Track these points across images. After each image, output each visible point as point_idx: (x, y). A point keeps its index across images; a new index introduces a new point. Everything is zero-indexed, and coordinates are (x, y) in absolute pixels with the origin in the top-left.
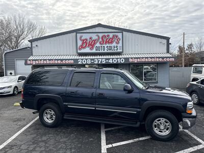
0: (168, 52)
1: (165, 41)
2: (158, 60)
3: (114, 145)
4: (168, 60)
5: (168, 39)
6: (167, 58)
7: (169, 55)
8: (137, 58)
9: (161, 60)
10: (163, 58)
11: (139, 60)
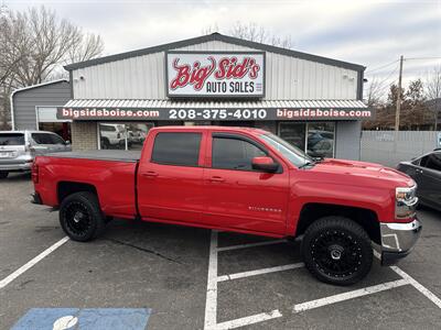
0: (360, 97)
2: (336, 113)
3: (233, 276)
4: (358, 114)
5: (360, 70)
6: (355, 109)
7: (360, 104)
8: (293, 109)
9: (342, 113)
10: (347, 110)
11: (296, 113)
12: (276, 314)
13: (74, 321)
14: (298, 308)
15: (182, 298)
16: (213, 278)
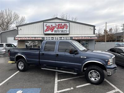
0: (94, 33)
1: (92, 28)
2: (88, 38)
3: (61, 80)
4: (94, 38)
5: (94, 26)
6: (93, 37)
7: (94, 35)
8: (77, 37)
9: (90, 38)
10: (91, 37)
11: (78, 38)
12: (72, 88)
13: (22, 92)
14: (77, 87)
15: (49, 85)
16: (57, 81)
